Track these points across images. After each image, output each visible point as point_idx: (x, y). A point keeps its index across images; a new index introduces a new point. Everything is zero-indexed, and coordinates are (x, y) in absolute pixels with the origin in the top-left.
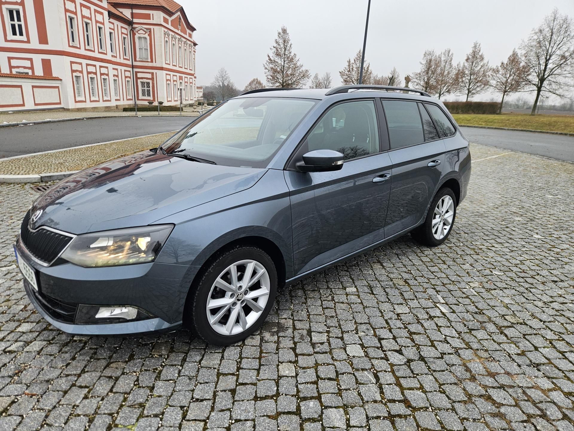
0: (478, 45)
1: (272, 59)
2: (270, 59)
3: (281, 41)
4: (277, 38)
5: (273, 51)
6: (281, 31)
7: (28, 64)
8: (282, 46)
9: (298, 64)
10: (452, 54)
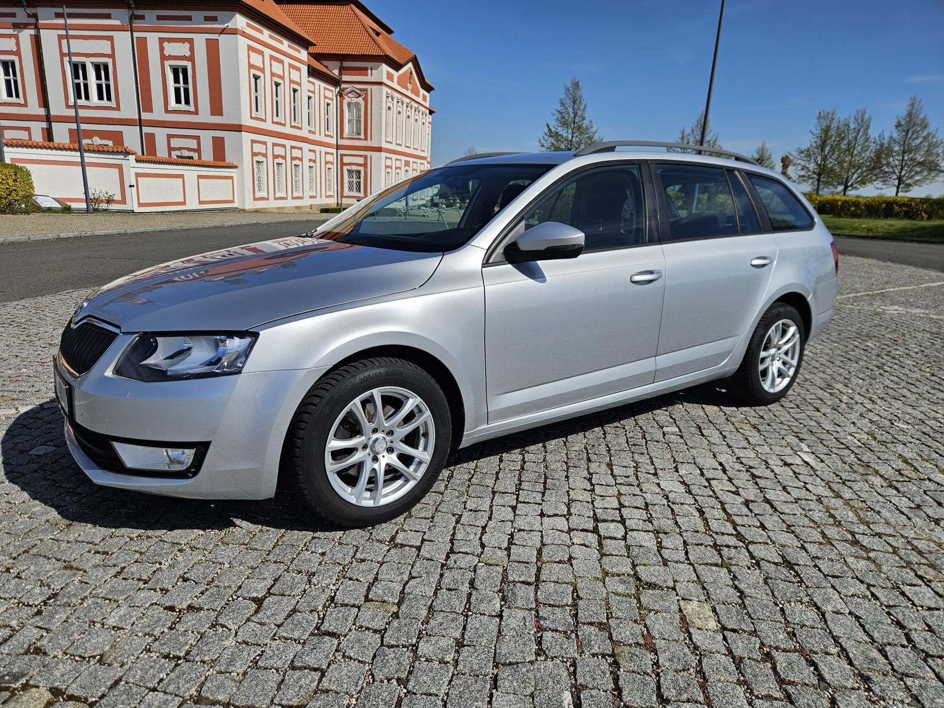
0: (917, 102)
1: (553, 130)
2: (550, 130)
3: (569, 103)
4: (563, 96)
5: (555, 117)
7: (193, 144)
8: (570, 110)
10: (869, 118)
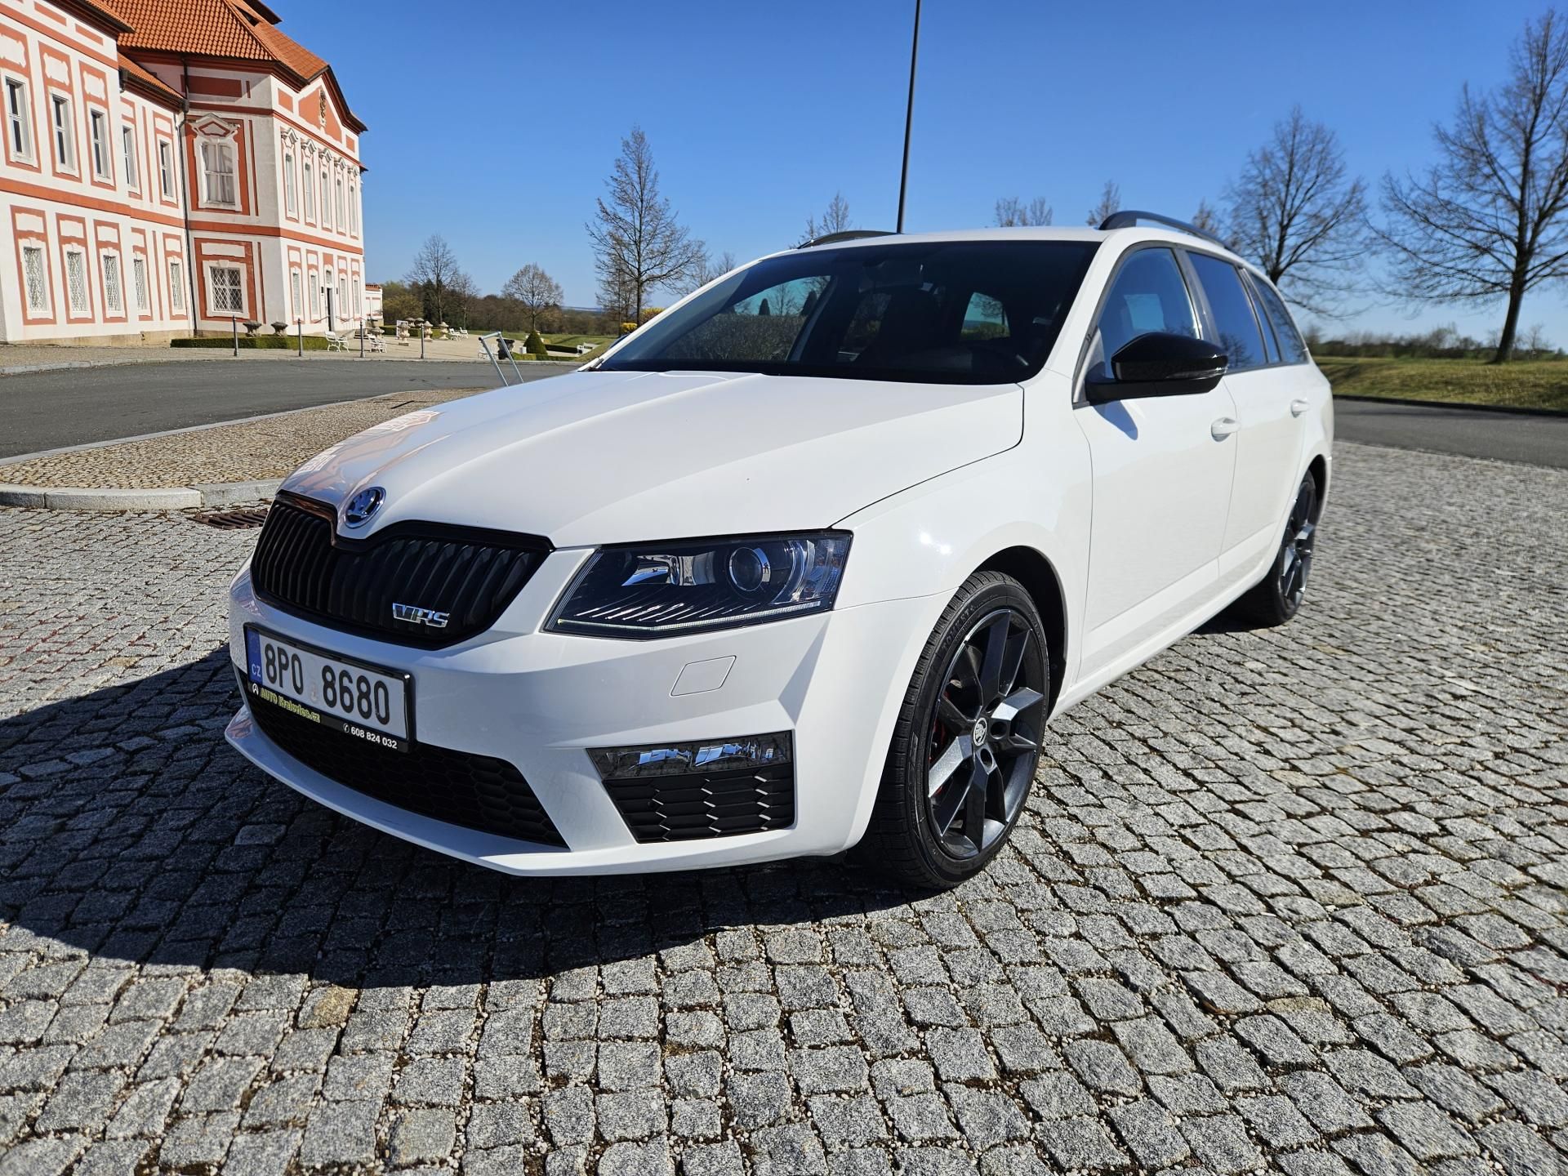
0: (1114, 188)
1: (609, 210)
2: (604, 211)
3: (631, 169)
4: (620, 155)
5: (612, 189)
6: (629, 138)
8: (635, 178)
9: (678, 226)
10: (1050, 211)
